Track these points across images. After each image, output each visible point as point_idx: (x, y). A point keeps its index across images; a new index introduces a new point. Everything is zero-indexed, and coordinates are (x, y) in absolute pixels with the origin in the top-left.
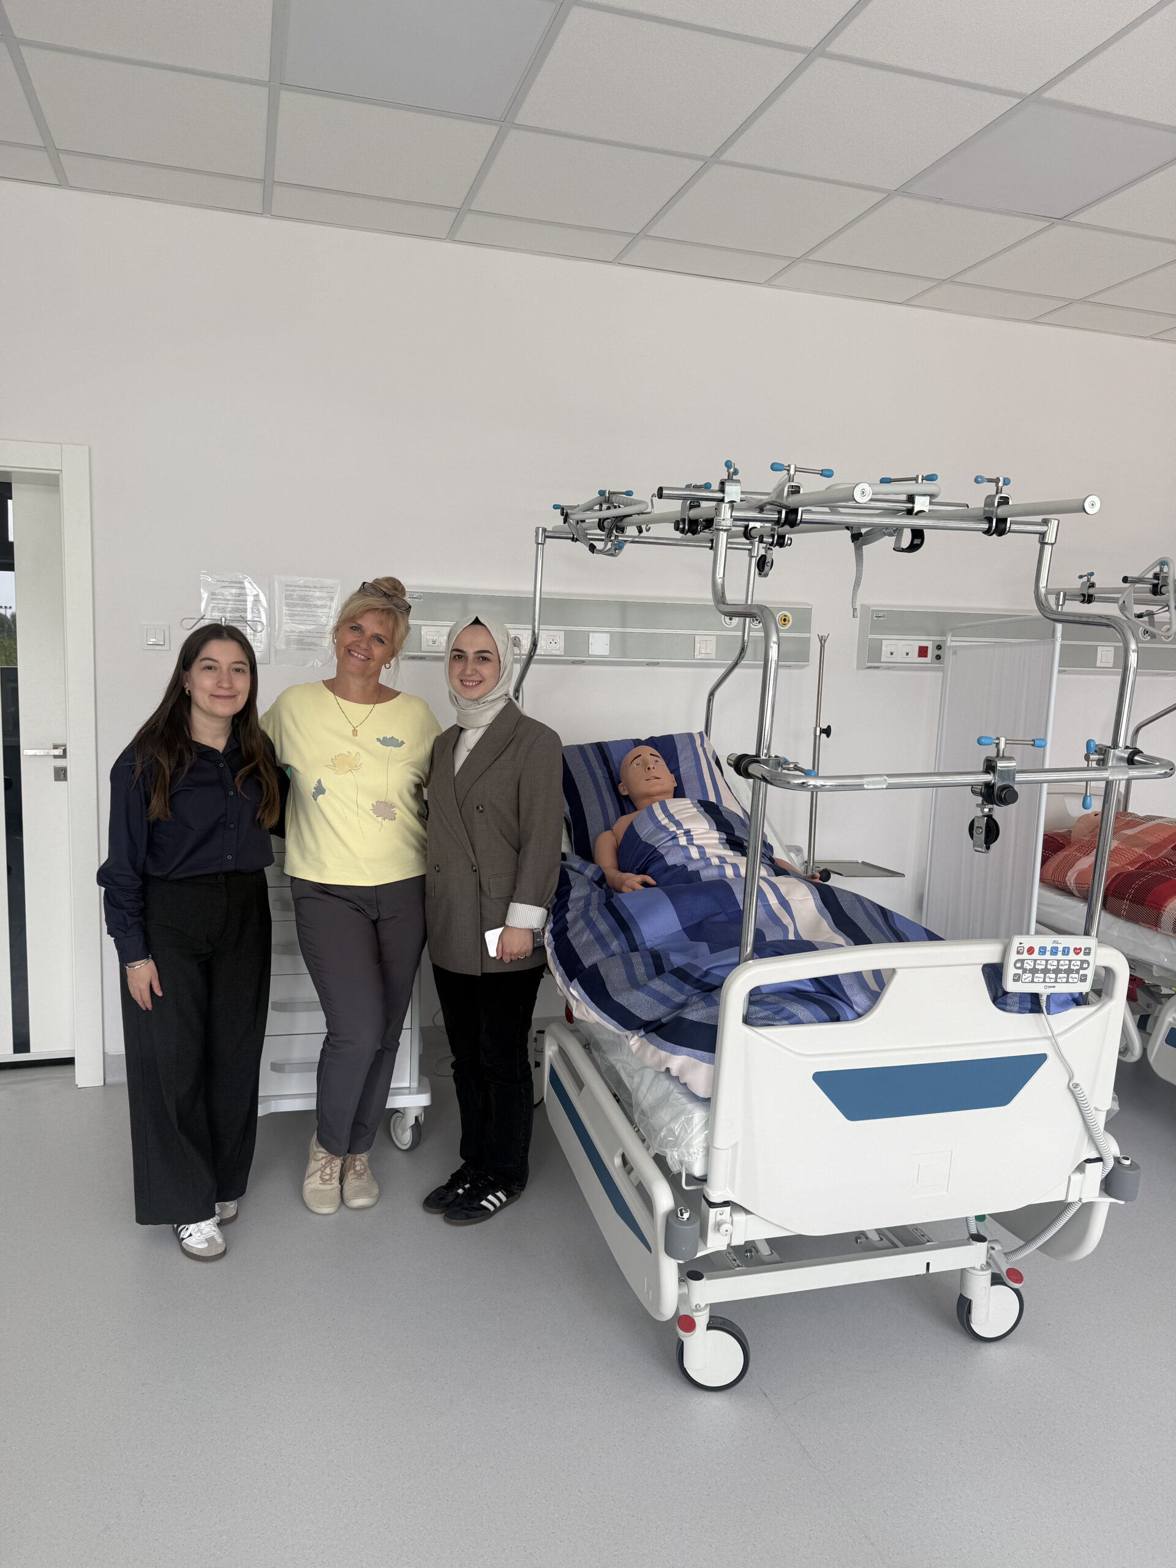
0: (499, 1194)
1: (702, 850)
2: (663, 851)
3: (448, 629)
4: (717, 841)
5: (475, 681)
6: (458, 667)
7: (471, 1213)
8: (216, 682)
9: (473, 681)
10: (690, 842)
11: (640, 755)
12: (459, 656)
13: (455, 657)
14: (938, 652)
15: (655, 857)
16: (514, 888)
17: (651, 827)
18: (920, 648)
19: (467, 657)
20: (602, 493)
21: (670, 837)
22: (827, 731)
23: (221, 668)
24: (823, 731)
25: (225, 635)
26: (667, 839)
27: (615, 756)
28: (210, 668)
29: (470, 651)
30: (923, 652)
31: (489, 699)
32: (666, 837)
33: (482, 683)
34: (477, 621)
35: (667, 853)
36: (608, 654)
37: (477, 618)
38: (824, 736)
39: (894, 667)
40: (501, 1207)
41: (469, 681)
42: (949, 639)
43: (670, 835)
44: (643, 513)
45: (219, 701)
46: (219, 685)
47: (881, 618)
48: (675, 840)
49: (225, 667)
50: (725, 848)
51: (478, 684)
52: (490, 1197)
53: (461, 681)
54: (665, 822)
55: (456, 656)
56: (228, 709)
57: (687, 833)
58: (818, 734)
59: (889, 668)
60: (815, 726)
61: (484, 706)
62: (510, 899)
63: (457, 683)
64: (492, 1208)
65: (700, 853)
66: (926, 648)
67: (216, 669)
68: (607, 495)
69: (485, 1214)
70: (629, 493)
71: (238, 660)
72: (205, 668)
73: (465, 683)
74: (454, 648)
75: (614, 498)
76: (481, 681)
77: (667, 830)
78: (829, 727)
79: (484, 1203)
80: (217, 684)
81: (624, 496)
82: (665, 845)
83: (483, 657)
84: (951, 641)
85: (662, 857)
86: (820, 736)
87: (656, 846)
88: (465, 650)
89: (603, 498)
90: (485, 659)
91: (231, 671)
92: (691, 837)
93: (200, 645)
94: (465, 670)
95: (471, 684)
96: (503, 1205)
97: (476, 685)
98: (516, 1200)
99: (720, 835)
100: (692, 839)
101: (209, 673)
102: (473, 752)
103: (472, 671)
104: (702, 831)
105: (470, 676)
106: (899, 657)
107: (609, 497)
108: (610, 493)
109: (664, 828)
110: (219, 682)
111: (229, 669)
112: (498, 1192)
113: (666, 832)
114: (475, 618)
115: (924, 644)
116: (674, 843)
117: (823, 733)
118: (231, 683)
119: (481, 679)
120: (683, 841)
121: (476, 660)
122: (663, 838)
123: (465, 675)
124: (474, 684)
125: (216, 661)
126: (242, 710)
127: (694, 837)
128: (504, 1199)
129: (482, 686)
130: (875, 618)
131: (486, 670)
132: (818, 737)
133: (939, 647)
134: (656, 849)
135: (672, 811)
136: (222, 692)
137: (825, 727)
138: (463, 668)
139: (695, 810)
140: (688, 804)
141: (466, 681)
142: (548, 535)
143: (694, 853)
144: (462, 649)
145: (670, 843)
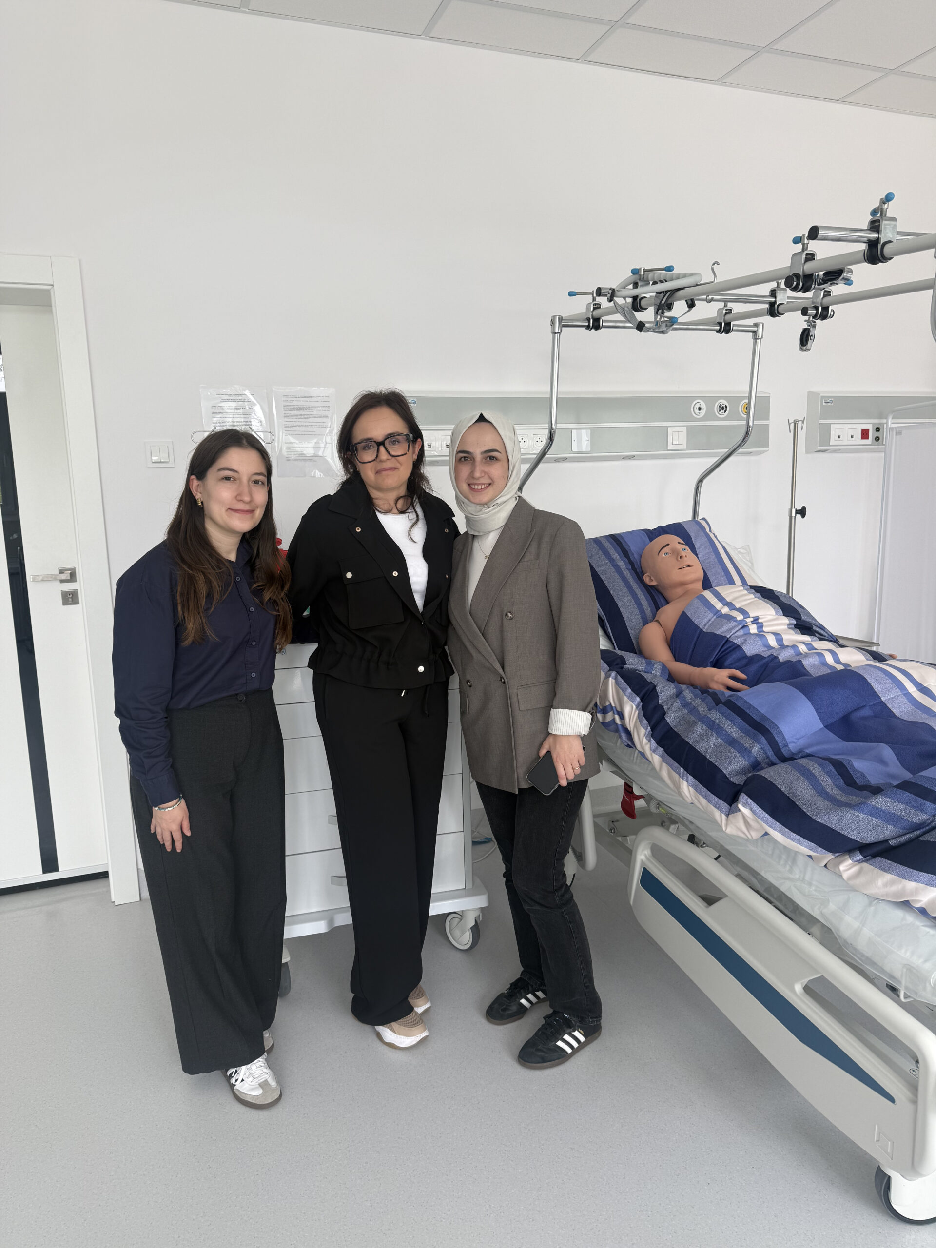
0: (576, 1034)
1: (779, 637)
2: (738, 641)
3: (450, 433)
4: (786, 627)
5: (484, 484)
6: (465, 470)
7: (547, 1055)
8: (235, 494)
9: (481, 484)
10: (761, 630)
11: (668, 544)
12: (464, 457)
13: (460, 459)
14: (877, 434)
15: (730, 647)
16: (554, 693)
17: (709, 616)
18: (863, 430)
19: (474, 458)
20: (635, 272)
21: (741, 626)
22: (802, 512)
23: (240, 479)
24: (797, 512)
25: (244, 442)
26: (737, 629)
27: (633, 548)
28: (227, 478)
29: (477, 451)
30: (865, 434)
31: (499, 501)
32: (736, 626)
33: (491, 485)
34: (482, 419)
35: (744, 642)
36: (589, 450)
37: (481, 415)
38: (799, 516)
39: (840, 450)
40: (579, 1049)
41: (478, 484)
42: (890, 420)
43: (740, 624)
44: (697, 285)
45: (237, 515)
46: (239, 498)
47: (829, 404)
48: (745, 629)
49: (245, 479)
50: (796, 633)
51: (487, 487)
52: (567, 1037)
53: (469, 485)
54: (725, 610)
55: (462, 458)
56: (244, 524)
57: (756, 620)
58: (793, 514)
59: (835, 451)
60: (790, 508)
61: (493, 509)
62: (550, 706)
63: (465, 487)
64: (569, 1050)
65: (777, 640)
66: (868, 430)
67: (235, 479)
68: (642, 273)
69: (561, 1057)
70: (669, 269)
71: (258, 472)
72: (223, 479)
73: (473, 487)
74: (459, 450)
75: (650, 275)
76: (490, 484)
77: (735, 619)
78: (804, 508)
79: (560, 1043)
80: (236, 497)
81: (664, 271)
82: (736, 634)
83: (490, 457)
84: (891, 423)
85: (738, 647)
86: (795, 517)
87: (728, 637)
88: (471, 451)
89: (636, 276)
90: (492, 458)
91: (250, 483)
92: (761, 625)
93: (216, 453)
94: (472, 472)
95: (480, 487)
96: (582, 1045)
97: (485, 488)
98: (596, 1038)
99: (789, 620)
100: (762, 627)
101: (227, 484)
102: (491, 558)
103: (481, 473)
104: (770, 617)
105: (479, 478)
106: (846, 440)
107: (643, 275)
108: (645, 271)
109: (729, 618)
110: (239, 495)
111: (249, 480)
112: (574, 1031)
113: (735, 621)
114: (479, 415)
115: (865, 427)
116: (745, 632)
117: (798, 514)
118: (251, 495)
119: (489, 481)
120: (753, 629)
121: (484, 461)
122: (733, 628)
123: (473, 478)
124: (483, 487)
125: (236, 471)
126: (257, 526)
127: (764, 624)
128: (582, 1039)
129: (490, 489)
130: (824, 404)
131: (495, 470)
132: (793, 518)
133: (878, 429)
134: (728, 639)
135: (728, 599)
136: (240, 506)
137: (800, 508)
138: (470, 471)
139: (752, 596)
140: (741, 590)
141: (475, 484)
142: (564, 323)
143: (772, 642)
144: (468, 450)
145: (741, 632)
